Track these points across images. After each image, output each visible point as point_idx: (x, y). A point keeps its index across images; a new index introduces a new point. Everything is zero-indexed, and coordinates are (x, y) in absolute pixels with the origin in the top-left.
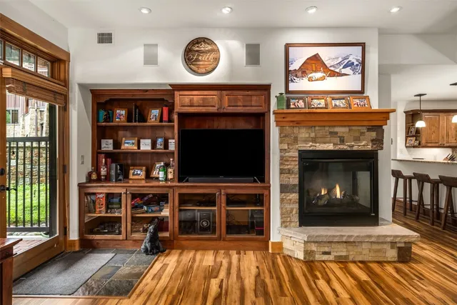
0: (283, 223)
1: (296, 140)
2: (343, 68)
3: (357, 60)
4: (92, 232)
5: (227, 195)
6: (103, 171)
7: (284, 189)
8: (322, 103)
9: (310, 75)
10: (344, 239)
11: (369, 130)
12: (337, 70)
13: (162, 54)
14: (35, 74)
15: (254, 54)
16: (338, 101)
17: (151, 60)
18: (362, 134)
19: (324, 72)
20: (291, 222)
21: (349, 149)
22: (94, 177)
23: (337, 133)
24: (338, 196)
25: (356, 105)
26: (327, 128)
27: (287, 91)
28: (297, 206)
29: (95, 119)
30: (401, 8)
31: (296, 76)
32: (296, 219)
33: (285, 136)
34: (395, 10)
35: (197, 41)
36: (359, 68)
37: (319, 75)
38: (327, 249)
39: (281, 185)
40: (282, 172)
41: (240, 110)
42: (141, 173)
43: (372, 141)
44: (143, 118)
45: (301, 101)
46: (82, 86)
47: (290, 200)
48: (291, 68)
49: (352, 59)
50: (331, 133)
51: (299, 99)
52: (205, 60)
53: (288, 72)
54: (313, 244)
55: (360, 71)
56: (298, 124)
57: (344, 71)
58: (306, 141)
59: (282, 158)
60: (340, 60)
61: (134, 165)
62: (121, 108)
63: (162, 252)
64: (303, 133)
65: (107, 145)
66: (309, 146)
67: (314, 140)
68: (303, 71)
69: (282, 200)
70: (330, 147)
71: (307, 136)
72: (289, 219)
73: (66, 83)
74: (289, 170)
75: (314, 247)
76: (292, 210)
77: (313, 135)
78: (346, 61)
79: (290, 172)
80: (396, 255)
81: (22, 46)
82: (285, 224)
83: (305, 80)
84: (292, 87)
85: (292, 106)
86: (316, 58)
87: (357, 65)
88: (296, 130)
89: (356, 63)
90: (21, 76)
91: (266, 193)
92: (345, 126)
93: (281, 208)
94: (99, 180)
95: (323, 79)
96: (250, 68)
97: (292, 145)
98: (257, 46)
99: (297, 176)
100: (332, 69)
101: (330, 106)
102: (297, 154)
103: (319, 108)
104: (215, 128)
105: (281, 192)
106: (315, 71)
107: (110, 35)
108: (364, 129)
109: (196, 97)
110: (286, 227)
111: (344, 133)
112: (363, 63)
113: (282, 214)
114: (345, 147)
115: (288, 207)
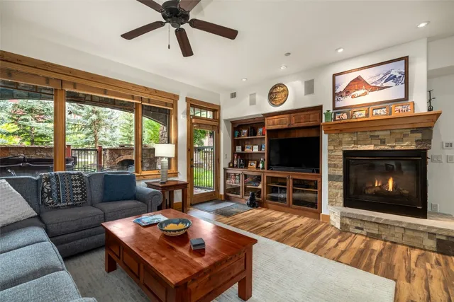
0: (329, 202)
1: (341, 143)
2: (385, 82)
3: (400, 73)
4: (230, 192)
5: (294, 180)
6: (235, 163)
7: (331, 178)
8: (364, 113)
9: (353, 93)
10: (373, 220)
11: (412, 132)
12: (379, 85)
13: (258, 97)
14: (207, 119)
15: (310, 87)
16: (379, 110)
17: (253, 102)
18: (405, 135)
19: (366, 89)
20: (336, 202)
21: (391, 149)
22: (231, 165)
23: (378, 136)
24: (390, 188)
25: (398, 111)
26: (368, 133)
27: (334, 108)
28: (341, 191)
29: (233, 135)
30: (429, 22)
31: (341, 96)
32: (341, 200)
33: (333, 140)
34: (422, 25)
35: (275, 87)
36: (403, 79)
37: (362, 92)
38: (359, 225)
39: (329, 175)
40: (329, 166)
41: (303, 124)
42: (254, 165)
43: (416, 141)
44: (255, 134)
45: (345, 114)
46: (225, 120)
47: (336, 186)
48: (337, 91)
49: (393, 73)
50: (371, 136)
51: (343, 112)
52: (280, 97)
53: (334, 94)
54: (347, 219)
55: (403, 82)
56: (341, 131)
57: (385, 85)
58: (349, 143)
59: (329, 156)
60: (382, 76)
61: (251, 160)
62: (245, 129)
63: (257, 207)
64: (346, 138)
65: (239, 149)
66: (351, 147)
67: (356, 143)
68: (347, 91)
69: (329, 186)
70: (371, 148)
71: (350, 139)
72: (334, 200)
73: (218, 121)
74: (335, 164)
75: (348, 221)
76: (337, 194)
77: (355, 139)
78: (388, 76)
79: (335, 166)
80: (435, 246)
81: (201, 108)
82: (331, 203)
83: (349, 97)
84: (338, 104)
85: (337, 119)
86: (358, 79)
87: (400, 77)
88: (341, 136)
89: (398, 75)
90: (199, 121)
91: (319, 180)
92: (386, 130)
93: (329, 192)
94: (233, 167)
95: (365, 94)
96: (308, 97)
97: (337, 146)
98: (313, 81)
99: (342, 169)
100: (374, 85)
101: (370, 115)
102: (341, 153)
103: (360, 118)
104: (297, 137)
105: (329, 180)
106: (358, 90)
107: (235, 93)
108: (408, 132)
109: (276, 119)
110: (332, 205)
111: (385, 135)
112: (406, 74)
113: (329, 195)
114: (386, 148)
115: (334, 191)
